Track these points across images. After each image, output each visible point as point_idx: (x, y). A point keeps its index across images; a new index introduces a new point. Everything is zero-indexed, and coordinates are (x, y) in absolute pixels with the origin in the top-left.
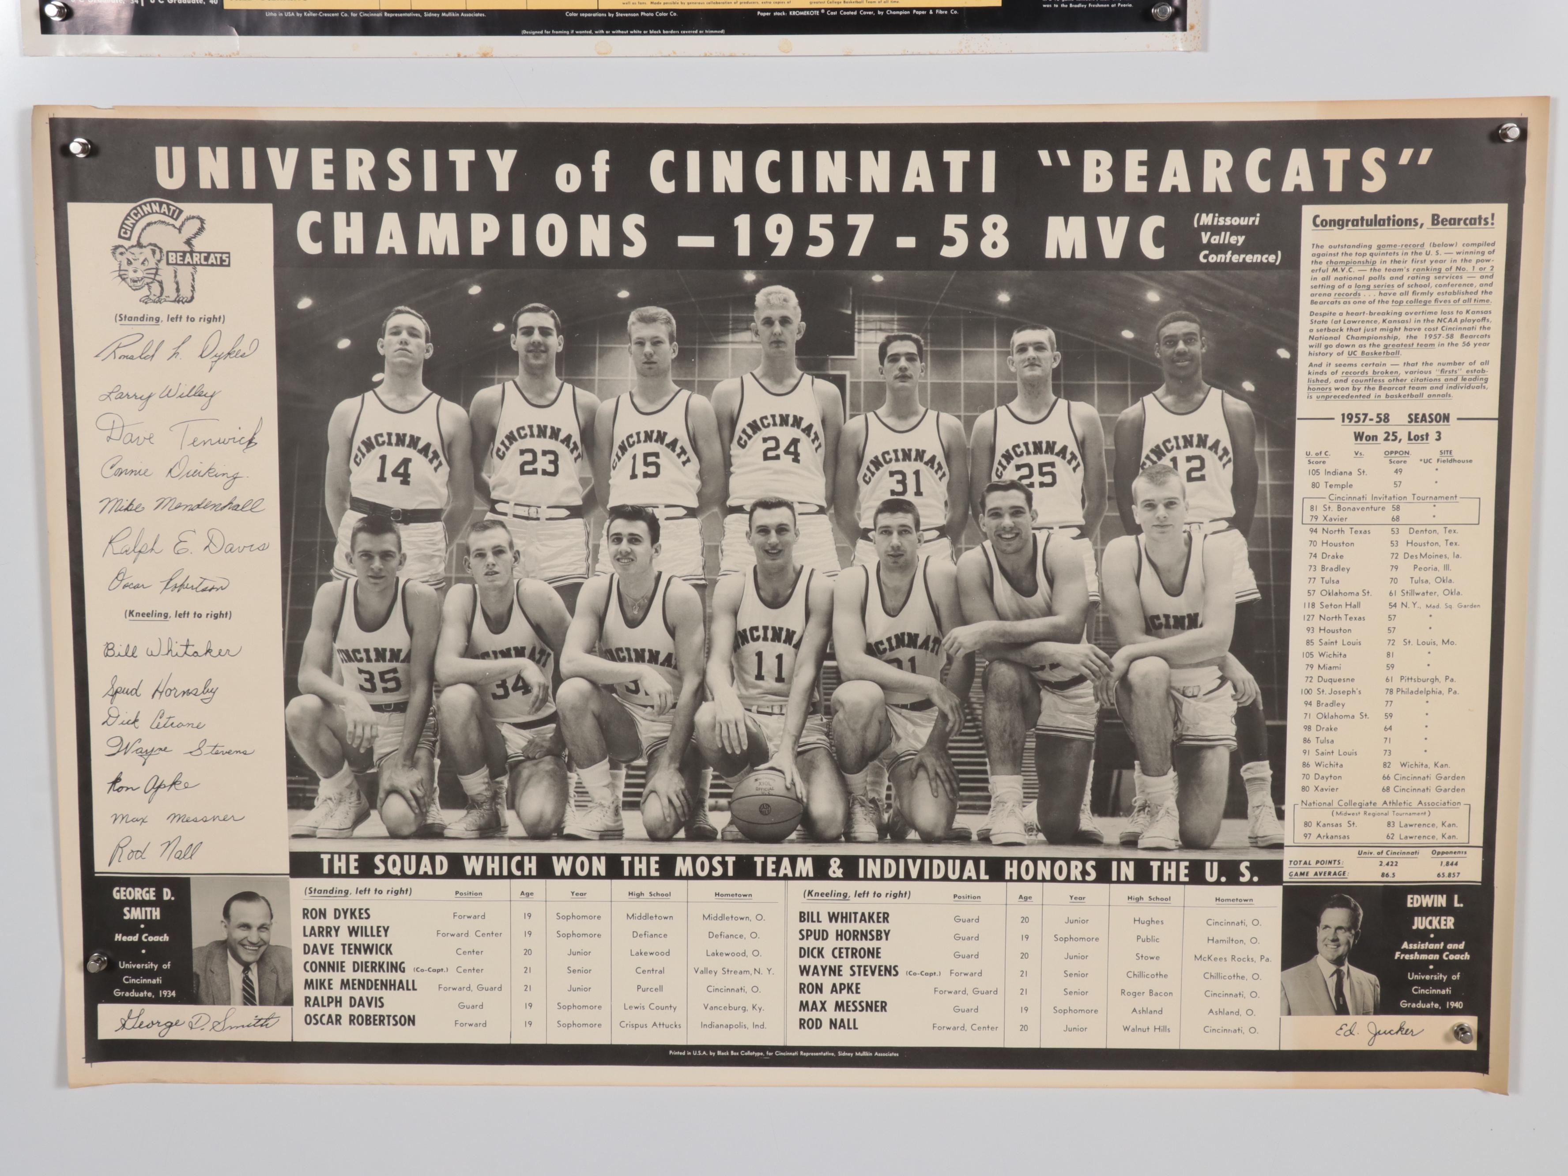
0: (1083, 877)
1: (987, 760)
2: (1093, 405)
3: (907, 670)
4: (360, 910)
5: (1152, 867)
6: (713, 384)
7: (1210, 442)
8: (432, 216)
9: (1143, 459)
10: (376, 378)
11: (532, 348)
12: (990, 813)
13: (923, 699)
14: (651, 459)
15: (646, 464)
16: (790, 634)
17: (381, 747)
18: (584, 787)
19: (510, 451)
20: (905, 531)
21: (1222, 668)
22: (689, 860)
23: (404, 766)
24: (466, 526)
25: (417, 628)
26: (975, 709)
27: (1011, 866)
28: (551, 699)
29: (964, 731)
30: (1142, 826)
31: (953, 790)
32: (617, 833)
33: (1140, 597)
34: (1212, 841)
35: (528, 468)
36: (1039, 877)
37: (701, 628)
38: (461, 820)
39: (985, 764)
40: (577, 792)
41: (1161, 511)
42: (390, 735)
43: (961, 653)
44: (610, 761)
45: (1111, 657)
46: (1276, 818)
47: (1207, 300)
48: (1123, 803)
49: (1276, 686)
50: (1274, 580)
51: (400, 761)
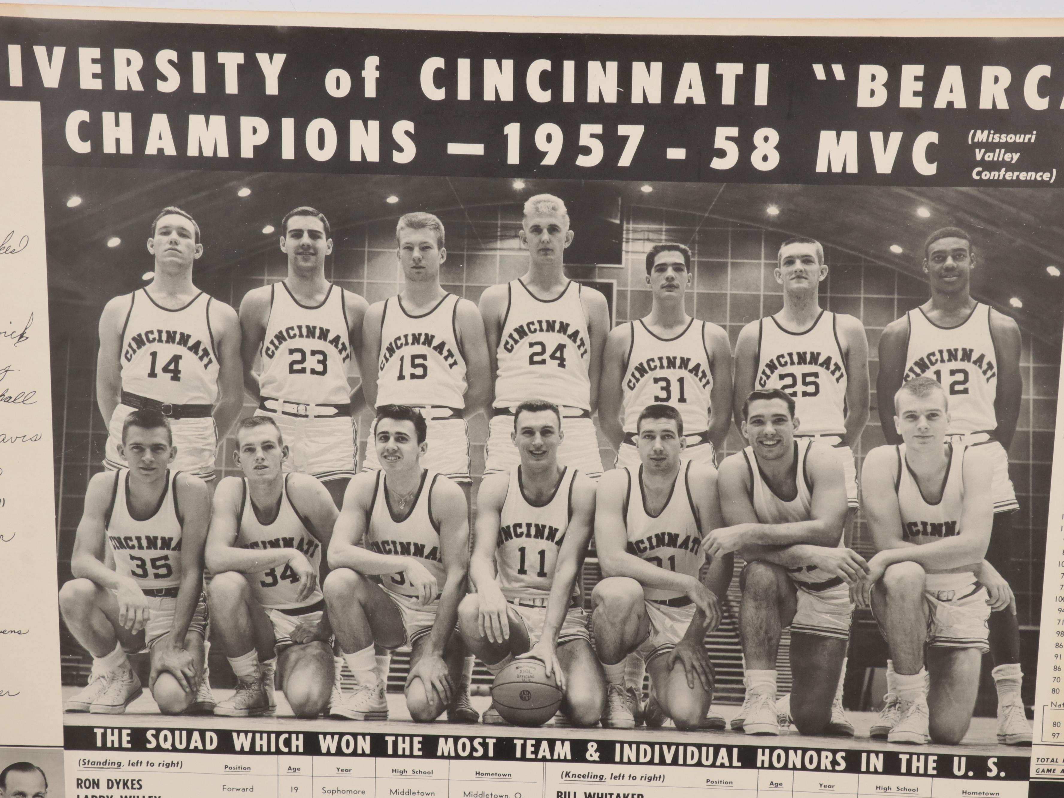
0: (833, 766)
1: (742, 655)
2: (858, 317)
3: (666, 568)
4: (132, 781)
5: (901, 759)
6: (480, 290)
7: (975, 357)
8: (202, 118)
9: (907, 371)
10: (147, 276)
11: (301, 251)
12: (744, 704)
13: (682, 595)
14: (418, 361)
15: (414, 366)
16: (553, 532)
17: (153, 629)
18: (350, 671)
19: (279, 350)
20: (668, 436)
21: (977, 574)
22: (451, 741)
23: (175, 647)
24: (236, 421)
25: (187, 518)
26: (732, 607)
27: (763, 754)
28: (318, 587)
29: (720, 627)
30: (893, 721)
31: (708, 683)
32: (382, 714)
33: (899, 505)
34: (961, 738)
35: (296, 367)
36: (790, 765)
37: (466, 524)
38: (230, 699)
39: (740, 659)
40: (343, 676)
41: (923, 422)
42: (161, 619)
43: (720, 553)
44: (375, 647)
45: (867, 561)
46: (1025, 718)
47: (977, 217)
48: (875, 698)
49: (1030, 593)
50: (1033, 492)
51: (172, 643)
